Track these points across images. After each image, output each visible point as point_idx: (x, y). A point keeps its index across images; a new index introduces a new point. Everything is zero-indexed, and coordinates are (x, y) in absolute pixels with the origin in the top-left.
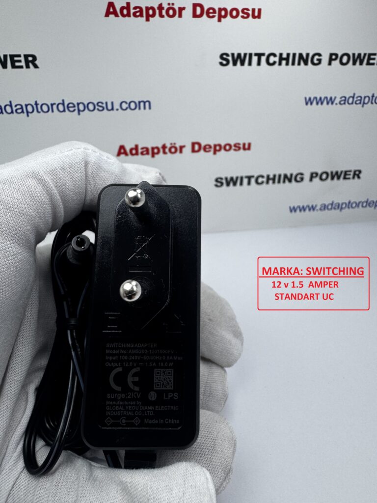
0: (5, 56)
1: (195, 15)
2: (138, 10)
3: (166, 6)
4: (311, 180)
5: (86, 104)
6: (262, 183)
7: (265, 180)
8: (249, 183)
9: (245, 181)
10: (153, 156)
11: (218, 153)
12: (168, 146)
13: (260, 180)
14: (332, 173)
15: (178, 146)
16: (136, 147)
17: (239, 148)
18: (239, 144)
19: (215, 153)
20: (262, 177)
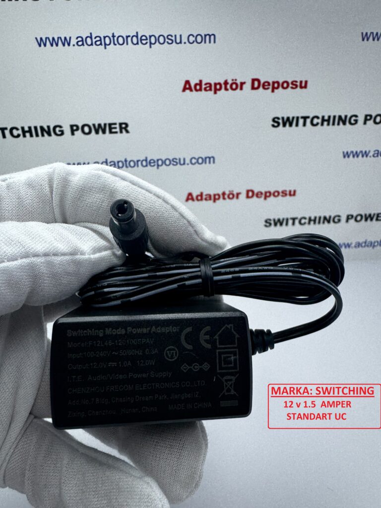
0: (105, 125)
1: (253, 88)
2: (208, 85)
3: (230, 82)
4: (347, 221)
5: (164, 159)
6: (305, 223)
7: (307, 221)
8: (293, 224)
9: (290, 222)
10: (214, 201)
11: (268, 199)
12: (227, 193)
13: (303, 221)
14: (366, 215)
15: (235, 193)
16: (201, 194)
17: (286, 195)
18: (286, 191)
19: (265, 198)
20: (305, 218)
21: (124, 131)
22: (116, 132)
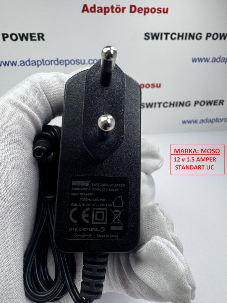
0: (27, 34)
1: (131, 12)
2: (100, 9)
3: (115, 7)
4: (195, 105)
5: (70, 60)
8: (159, 106)
11: (142, 89)
13: (166, 105)
14: (207, 101)
18: (154, 84)
21: (41, 39)
22: (35, 40)
